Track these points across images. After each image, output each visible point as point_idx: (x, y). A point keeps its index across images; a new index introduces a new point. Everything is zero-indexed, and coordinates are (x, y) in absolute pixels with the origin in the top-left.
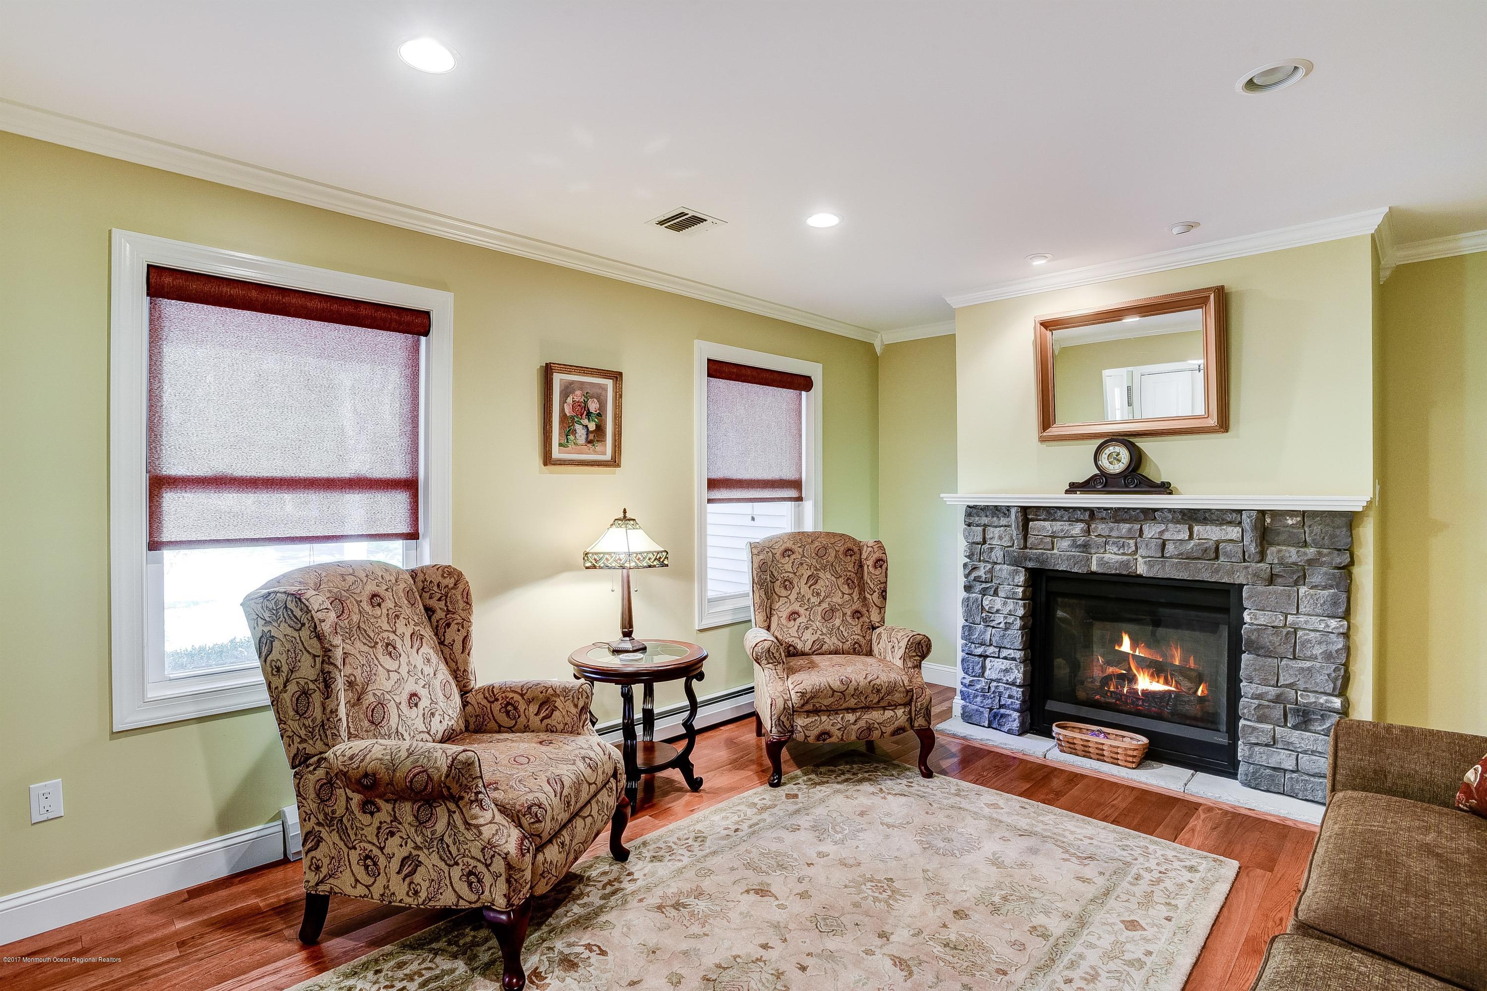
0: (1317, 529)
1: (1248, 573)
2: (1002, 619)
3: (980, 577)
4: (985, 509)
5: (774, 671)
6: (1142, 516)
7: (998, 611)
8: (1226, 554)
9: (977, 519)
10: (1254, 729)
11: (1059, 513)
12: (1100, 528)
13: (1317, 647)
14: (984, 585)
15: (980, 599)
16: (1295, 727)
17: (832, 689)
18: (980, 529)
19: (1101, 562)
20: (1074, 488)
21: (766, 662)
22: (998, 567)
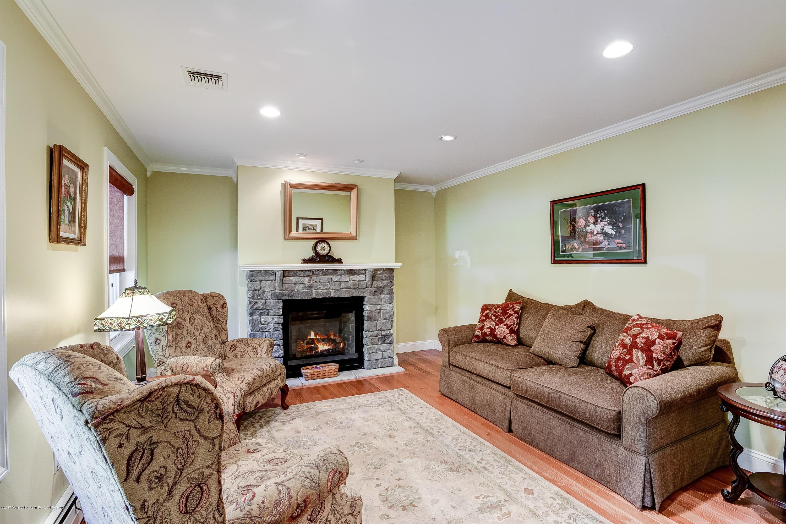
0: (386, 275)
1: (368, 292)
2: (272, 327)
3: (259, 307)
4: (260, 272)
5: (223, 377)
6: (333, 272)
7: (269, 323)
8: (361, 286)
9: (256, 277)
10: (371, 347)
11: (299, 273)
12: (316, 278)
13: (387, 314)
14: (261, 311)
15: (259, 319)
16: (382, 344)
17: (258, 376)
18: (258, 282)
19: (317, 293)
20: (305, 261)
21: (218, 372)
22: (268, 301)
